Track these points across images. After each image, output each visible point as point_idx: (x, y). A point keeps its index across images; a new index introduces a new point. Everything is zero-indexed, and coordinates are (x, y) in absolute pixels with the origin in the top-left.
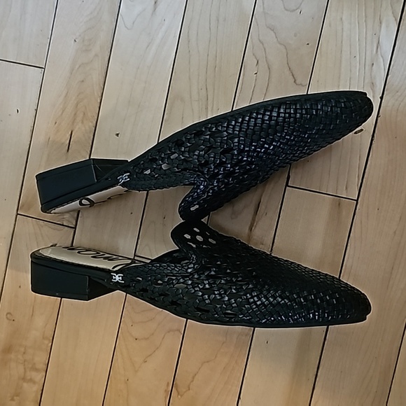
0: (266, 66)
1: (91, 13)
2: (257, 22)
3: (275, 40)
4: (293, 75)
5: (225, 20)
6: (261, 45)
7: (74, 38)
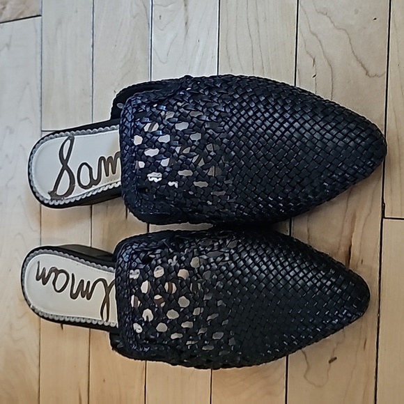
0: (326, 63)
1: (125, 56)
2: (304, 11)
3: (331, 26)
4: (363, 66)
5: (265, 20)
6: (315, 37)
7: (114, 88)
